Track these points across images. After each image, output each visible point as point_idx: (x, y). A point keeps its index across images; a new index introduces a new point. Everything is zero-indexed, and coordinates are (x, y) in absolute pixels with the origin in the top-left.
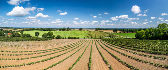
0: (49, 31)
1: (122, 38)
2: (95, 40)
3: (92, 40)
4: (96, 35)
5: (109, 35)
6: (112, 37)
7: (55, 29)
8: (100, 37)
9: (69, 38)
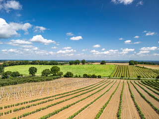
0: (53, 66)
2: (129, 81)
3: (122, 81)
5: (157, 75)
7: (63, 63)
8: (138, 77)
9: (85, 76)
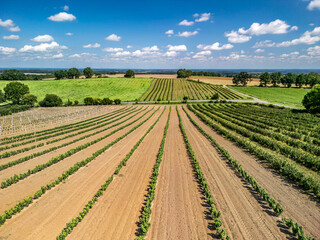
4: (175, 92)
5: (214, 92)
6: (224, 99)
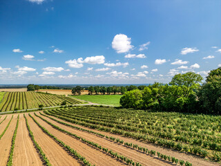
1: (92, 106)
4: (30, 102)
5: (62, 101)
6: (70, 105)
8: (40, 106)
